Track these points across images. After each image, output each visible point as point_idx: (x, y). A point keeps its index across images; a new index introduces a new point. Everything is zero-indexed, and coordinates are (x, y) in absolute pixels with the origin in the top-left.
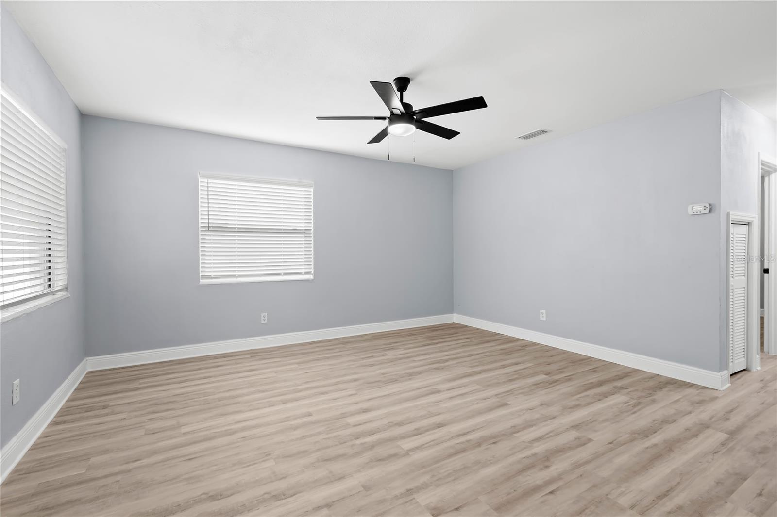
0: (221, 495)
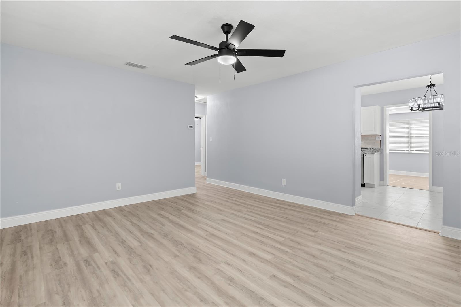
0: (377, 281)
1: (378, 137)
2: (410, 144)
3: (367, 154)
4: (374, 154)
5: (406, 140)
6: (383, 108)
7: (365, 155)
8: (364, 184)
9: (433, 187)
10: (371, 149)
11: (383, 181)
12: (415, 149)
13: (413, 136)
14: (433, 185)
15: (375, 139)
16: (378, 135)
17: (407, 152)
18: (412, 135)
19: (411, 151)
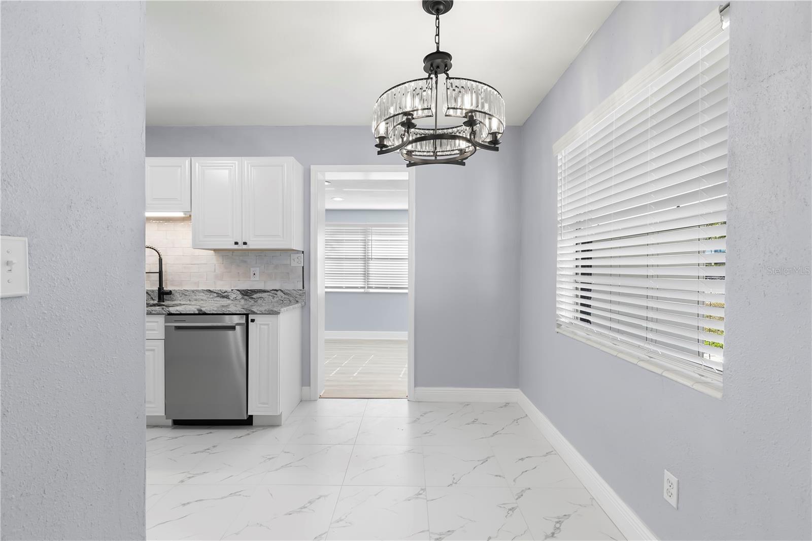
1: (298, 255)
2: (366, 275)
3: (256, 314)
4: (277, 313)
5: (359, 266)
6: (310, 170)
7: (251, 317)
8: (251, 417)
9: (417, 388)
10: (279, 293)
11: (310, 386)
12: (375, 284)
13: (372, 258)
14: (416, 385)
15: (288, 263)
16: (297, 252)
17: (362, 290)
18: (370, 257)
19: (369, 288)
